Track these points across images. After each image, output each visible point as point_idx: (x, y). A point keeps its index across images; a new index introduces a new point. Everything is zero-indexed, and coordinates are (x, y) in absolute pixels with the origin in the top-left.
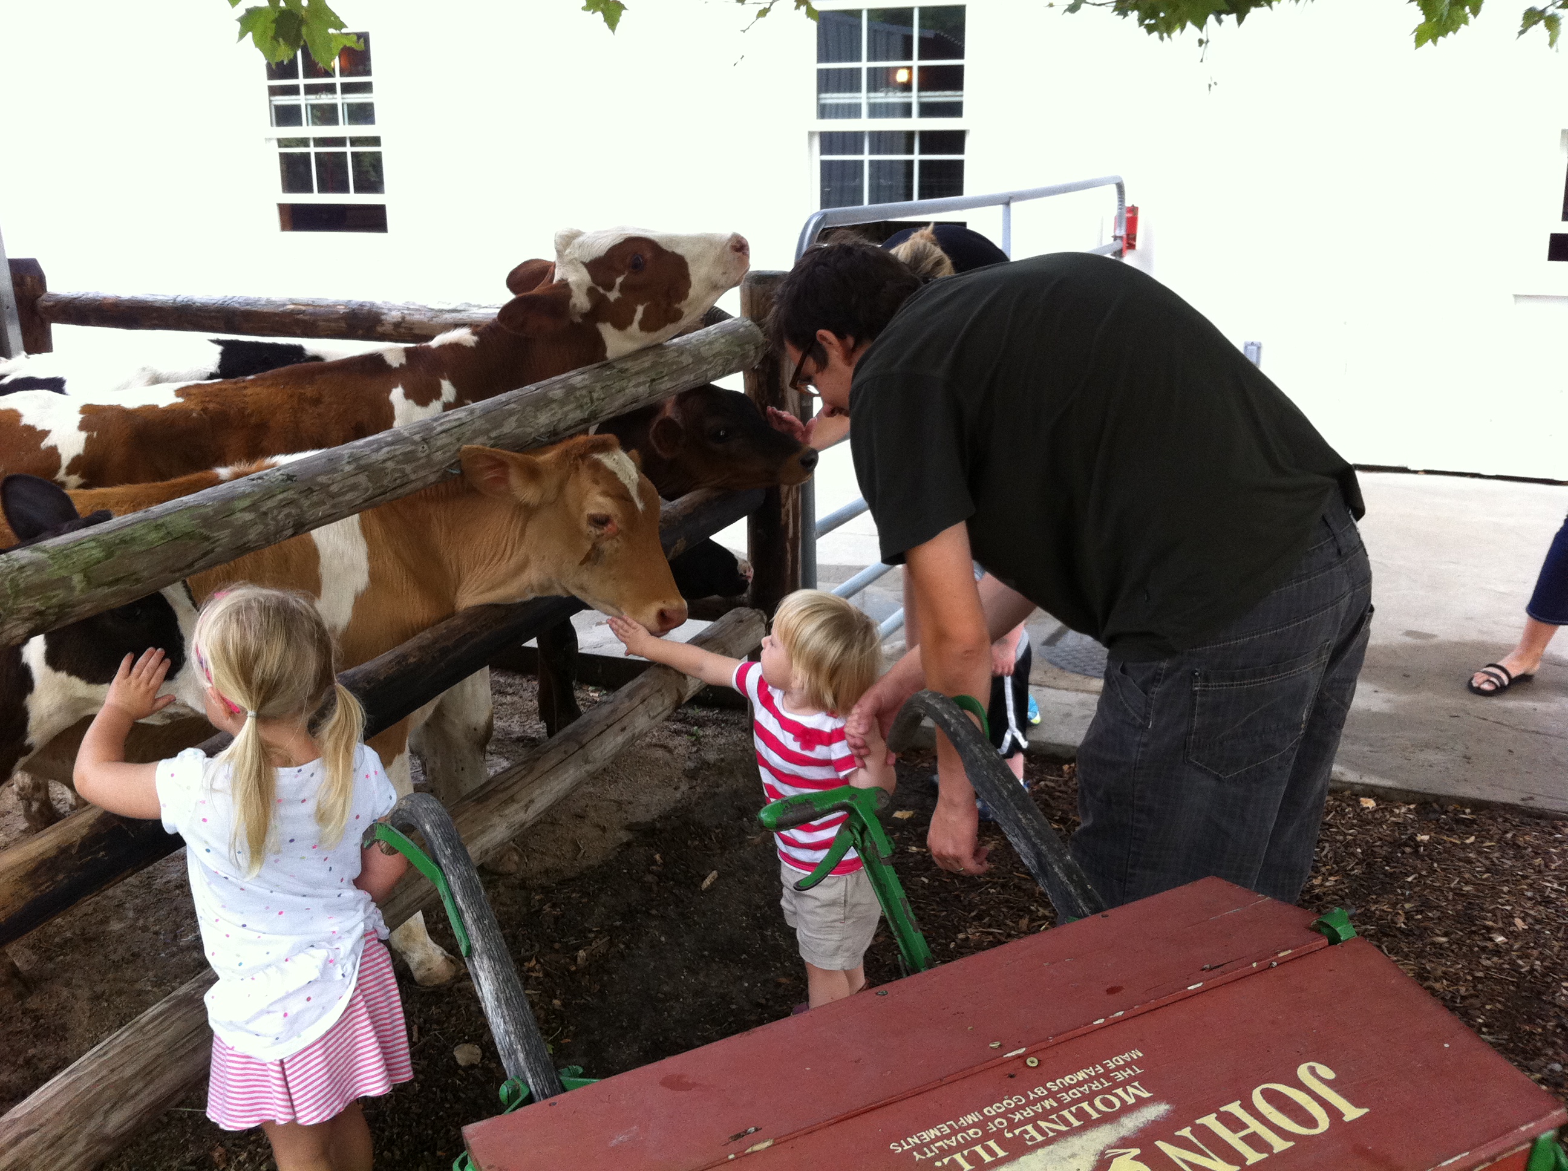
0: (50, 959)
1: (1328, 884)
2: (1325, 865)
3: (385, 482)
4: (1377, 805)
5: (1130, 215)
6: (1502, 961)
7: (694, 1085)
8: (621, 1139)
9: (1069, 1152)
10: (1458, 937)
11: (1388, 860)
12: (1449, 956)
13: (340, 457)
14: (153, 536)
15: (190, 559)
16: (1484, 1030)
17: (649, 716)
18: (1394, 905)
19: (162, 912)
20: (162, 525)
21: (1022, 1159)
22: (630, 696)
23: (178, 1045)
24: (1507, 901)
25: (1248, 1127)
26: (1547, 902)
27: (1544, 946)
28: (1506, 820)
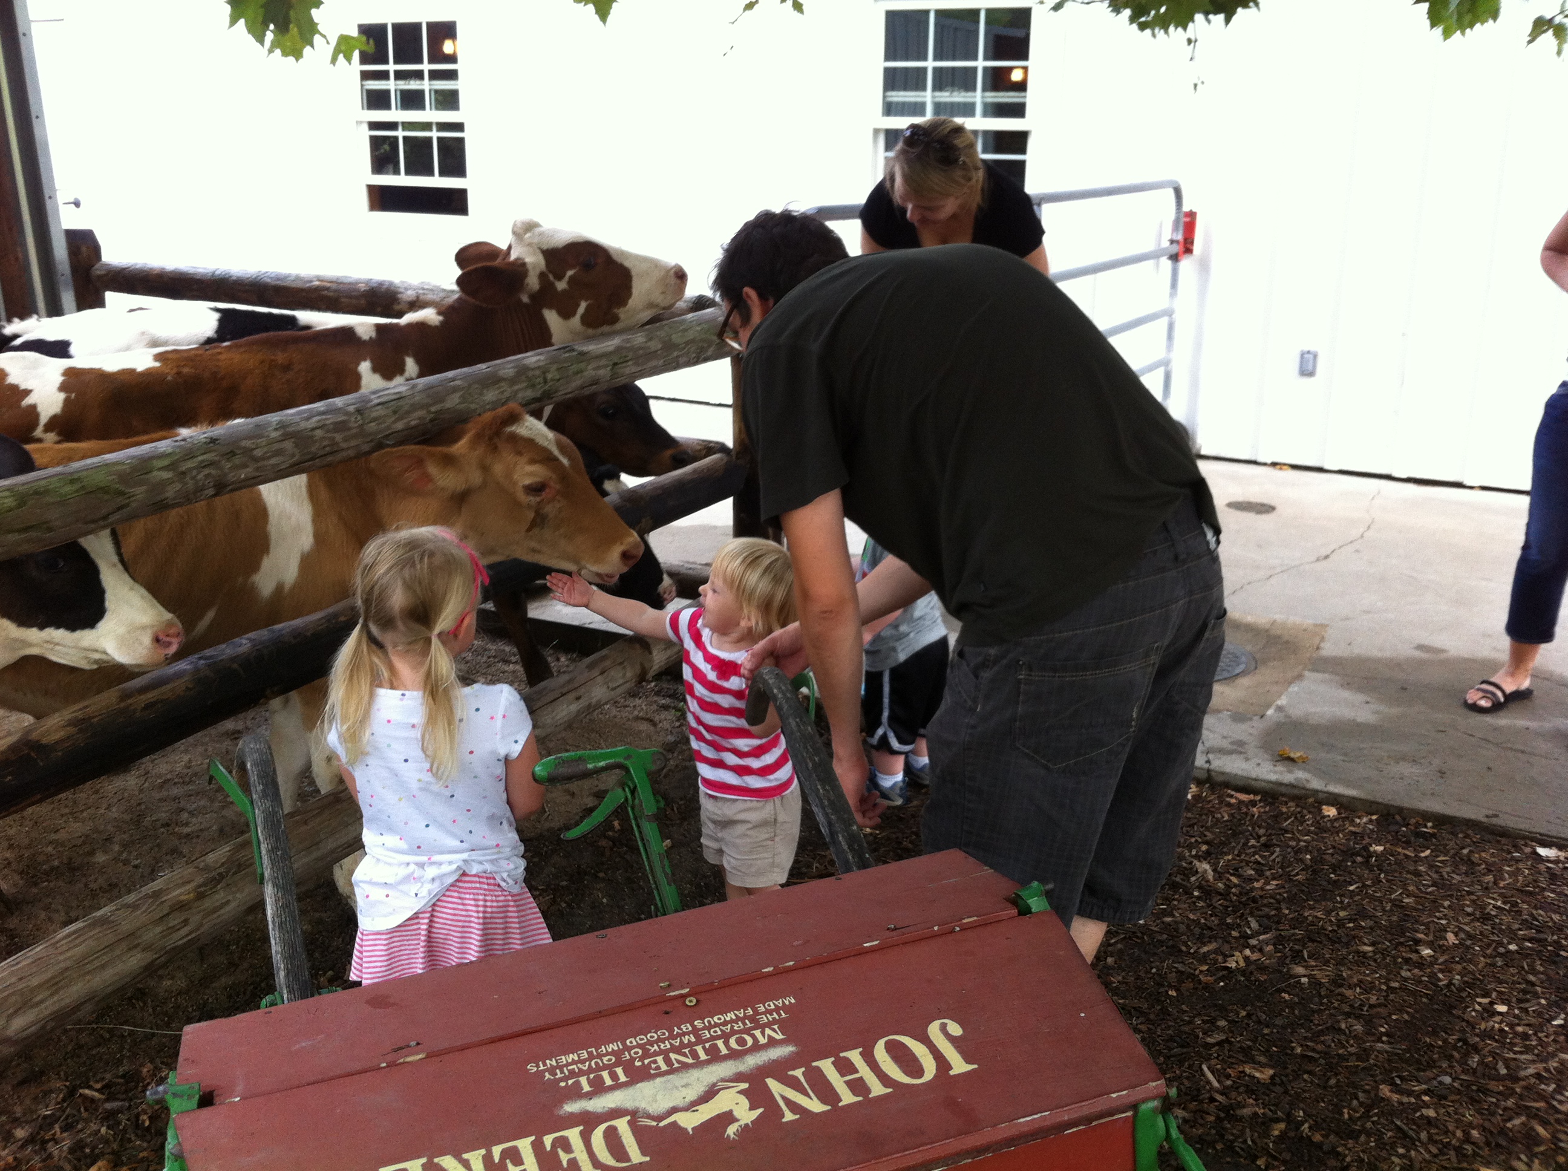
0: (36, 884)
1: (1268, 887)
2: (1270, 869)
3: (313, 449)
4: (1339, 814)
5: (1188, 220)
6: (1422, 973)
7: (394, 1004)
8: (304, 1044)
9: (685, 1081)
10: (1385, 947)
11: (1334, 868)
12: (1370, 965)
13: (269, 423)
14: (68, 489)
15: (104, 511)
16: (1384, 1039)
17: (608, 687)
18: (1328, 913)
19: (145, 848)
20: (79, 479)
21: (639, 1085)
22: (590, 667)
23: (86, 961)
24: (1445, 915)
25: (857, 1071)
26: (1486, 918)
27: (1470, 961)
28: (1467, 836)
